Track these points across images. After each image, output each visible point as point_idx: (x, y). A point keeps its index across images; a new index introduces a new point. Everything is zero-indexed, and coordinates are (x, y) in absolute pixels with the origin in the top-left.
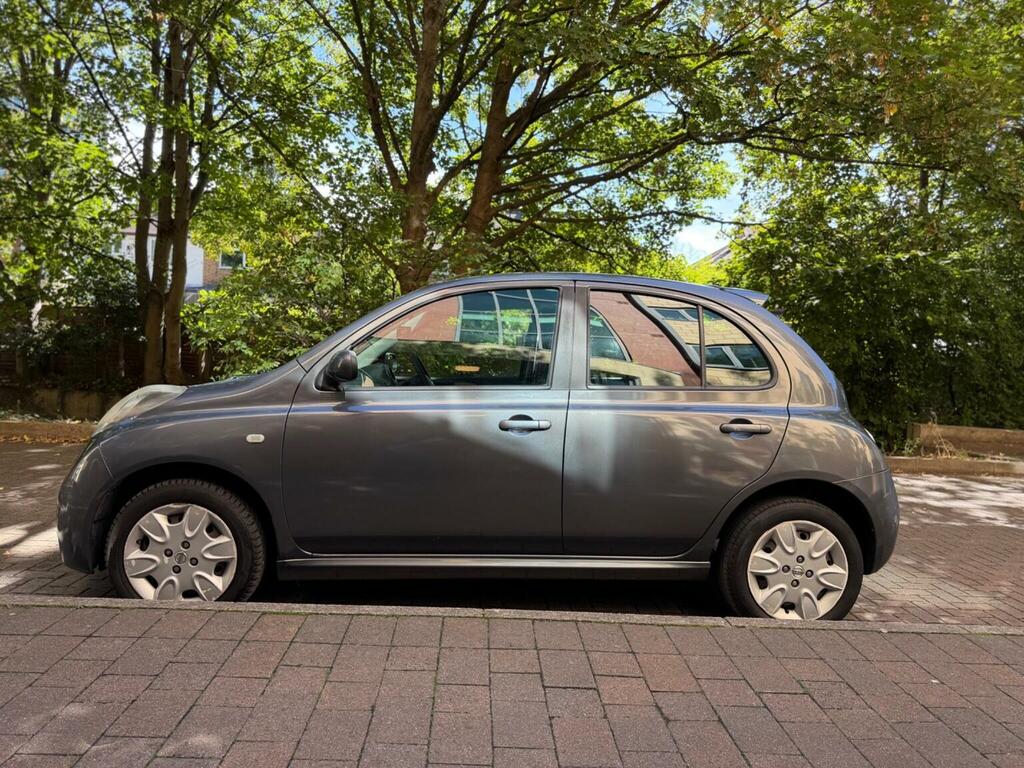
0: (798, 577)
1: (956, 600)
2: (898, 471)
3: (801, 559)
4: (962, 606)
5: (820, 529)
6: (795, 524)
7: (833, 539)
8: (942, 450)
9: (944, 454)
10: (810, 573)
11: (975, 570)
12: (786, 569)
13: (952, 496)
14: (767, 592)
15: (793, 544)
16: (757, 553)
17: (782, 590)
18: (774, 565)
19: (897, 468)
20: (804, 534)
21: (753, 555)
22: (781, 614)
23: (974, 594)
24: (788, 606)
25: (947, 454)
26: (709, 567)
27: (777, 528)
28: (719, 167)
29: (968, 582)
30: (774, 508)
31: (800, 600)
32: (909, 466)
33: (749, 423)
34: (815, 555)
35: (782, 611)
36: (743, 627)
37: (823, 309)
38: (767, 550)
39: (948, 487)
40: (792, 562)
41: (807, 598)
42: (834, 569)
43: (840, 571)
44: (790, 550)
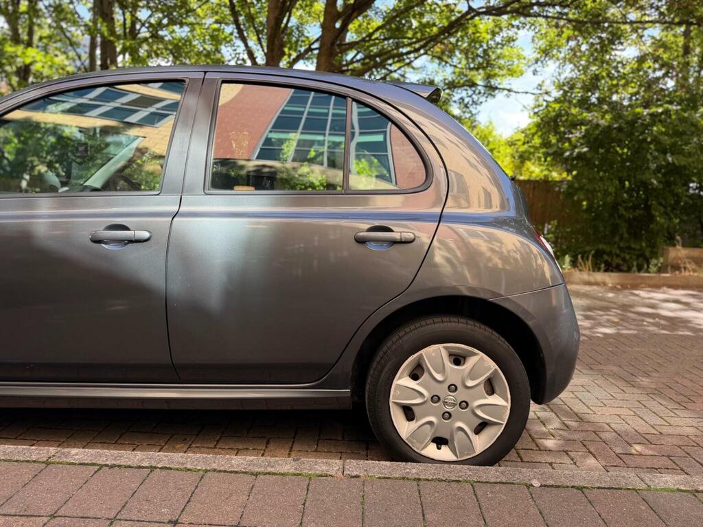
0: (449, 409)
1: (659, 421)
2: (643, 285)
3: (453, 388)
4: (665, 430)
5: (475, 354)
6: (446, 348)
7: (492, 365)
8: (685, 268)
9: (687, 271)
10: (464, 404)
11: (689, 384)
12: (435, 399)
13: (686, 307)
14: (414, 425)
15: (442, 370)
16: (403, 380)
17: (430, 423)
18: (421, 394)
19: (642, 284)
20: (458, 360)
21: (397, 382)
22: (431, 451)
23: (681, 413)
24: (440, 442)
25: (689, 271)
26: (349, 395)
27: (423, 352)
28: (515, 50)
29: (680, 398)
30: (421, 329)
31: (452, 436)
32: (652, 282)
33: (390, 230)
34: (470, 383)
35: (433, 446)
36: (358, 477)
37: (589, 155)
38: (415, 377)
39: (685, 299)
40: (442, 391)
41: (461, 433)
42: (495, 400)
43: (501, 402)
44: (439, 377)
